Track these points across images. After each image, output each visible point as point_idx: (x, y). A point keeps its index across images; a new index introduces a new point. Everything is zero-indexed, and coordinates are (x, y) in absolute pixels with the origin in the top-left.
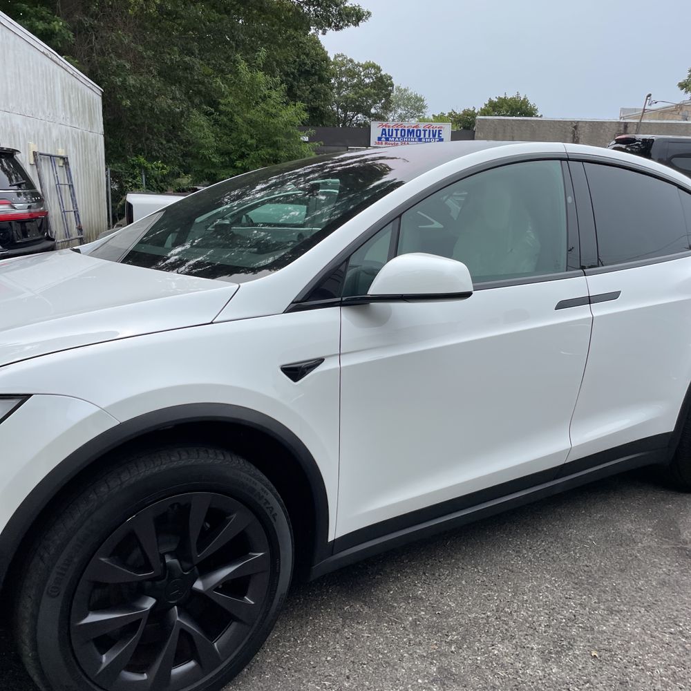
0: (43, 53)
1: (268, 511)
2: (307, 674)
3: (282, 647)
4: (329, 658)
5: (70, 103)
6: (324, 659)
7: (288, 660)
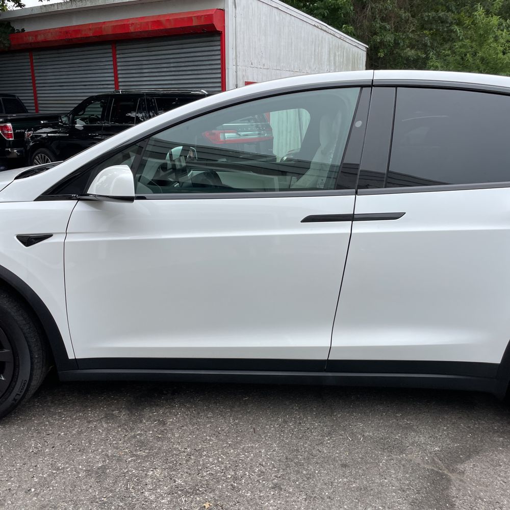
0: (314, 26)
5: (335, 59)
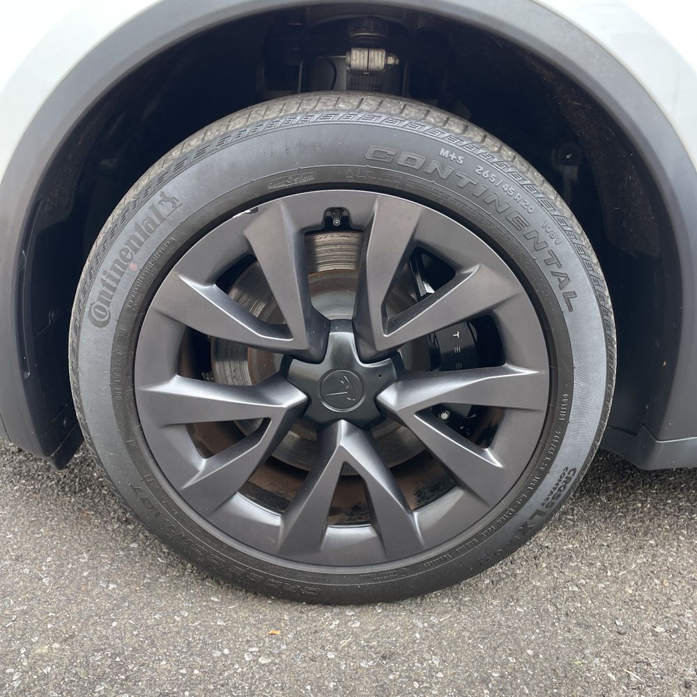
1: (553, 282)
2: (599, 640)
3: (573, 569)
4: (659, 629)
6: (649, 626)
7: (574, 596)
